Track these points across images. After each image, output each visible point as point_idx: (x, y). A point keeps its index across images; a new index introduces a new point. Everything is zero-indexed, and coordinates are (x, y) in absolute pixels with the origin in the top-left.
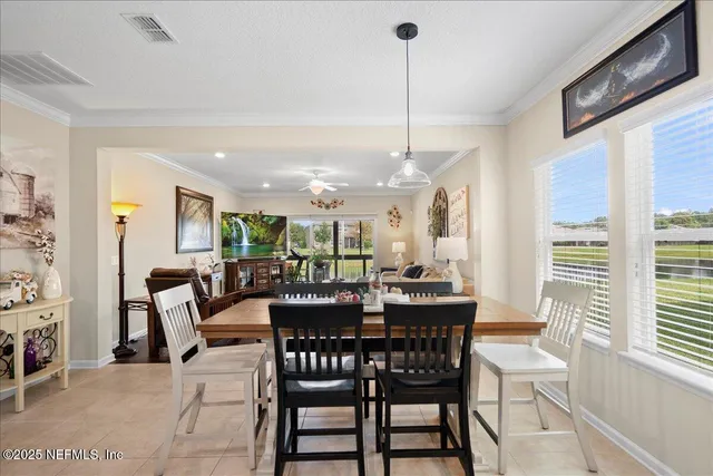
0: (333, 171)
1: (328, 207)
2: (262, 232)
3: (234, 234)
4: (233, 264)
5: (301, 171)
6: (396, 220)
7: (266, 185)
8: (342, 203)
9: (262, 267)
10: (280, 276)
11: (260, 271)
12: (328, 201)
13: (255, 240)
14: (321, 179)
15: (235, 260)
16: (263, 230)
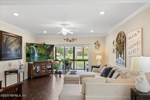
0: (72, 25)
1: (70, 41)
2: (43, 52)
3: (32, 52)
4: (31, 64)
5: (58, 25)
6: (97, 47)
7: (45, 32)
8: (76, 40)
9: (43, 65)
10: (51, 69)
11: (42, 67)
12: (70, 39)
13: (40, 55)
14: (66, 28)
15: (32, 63)
16: (44, 51)
